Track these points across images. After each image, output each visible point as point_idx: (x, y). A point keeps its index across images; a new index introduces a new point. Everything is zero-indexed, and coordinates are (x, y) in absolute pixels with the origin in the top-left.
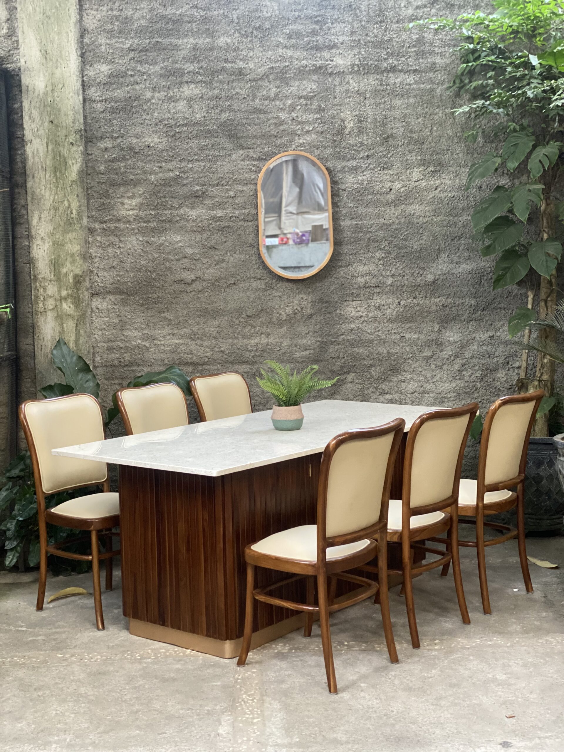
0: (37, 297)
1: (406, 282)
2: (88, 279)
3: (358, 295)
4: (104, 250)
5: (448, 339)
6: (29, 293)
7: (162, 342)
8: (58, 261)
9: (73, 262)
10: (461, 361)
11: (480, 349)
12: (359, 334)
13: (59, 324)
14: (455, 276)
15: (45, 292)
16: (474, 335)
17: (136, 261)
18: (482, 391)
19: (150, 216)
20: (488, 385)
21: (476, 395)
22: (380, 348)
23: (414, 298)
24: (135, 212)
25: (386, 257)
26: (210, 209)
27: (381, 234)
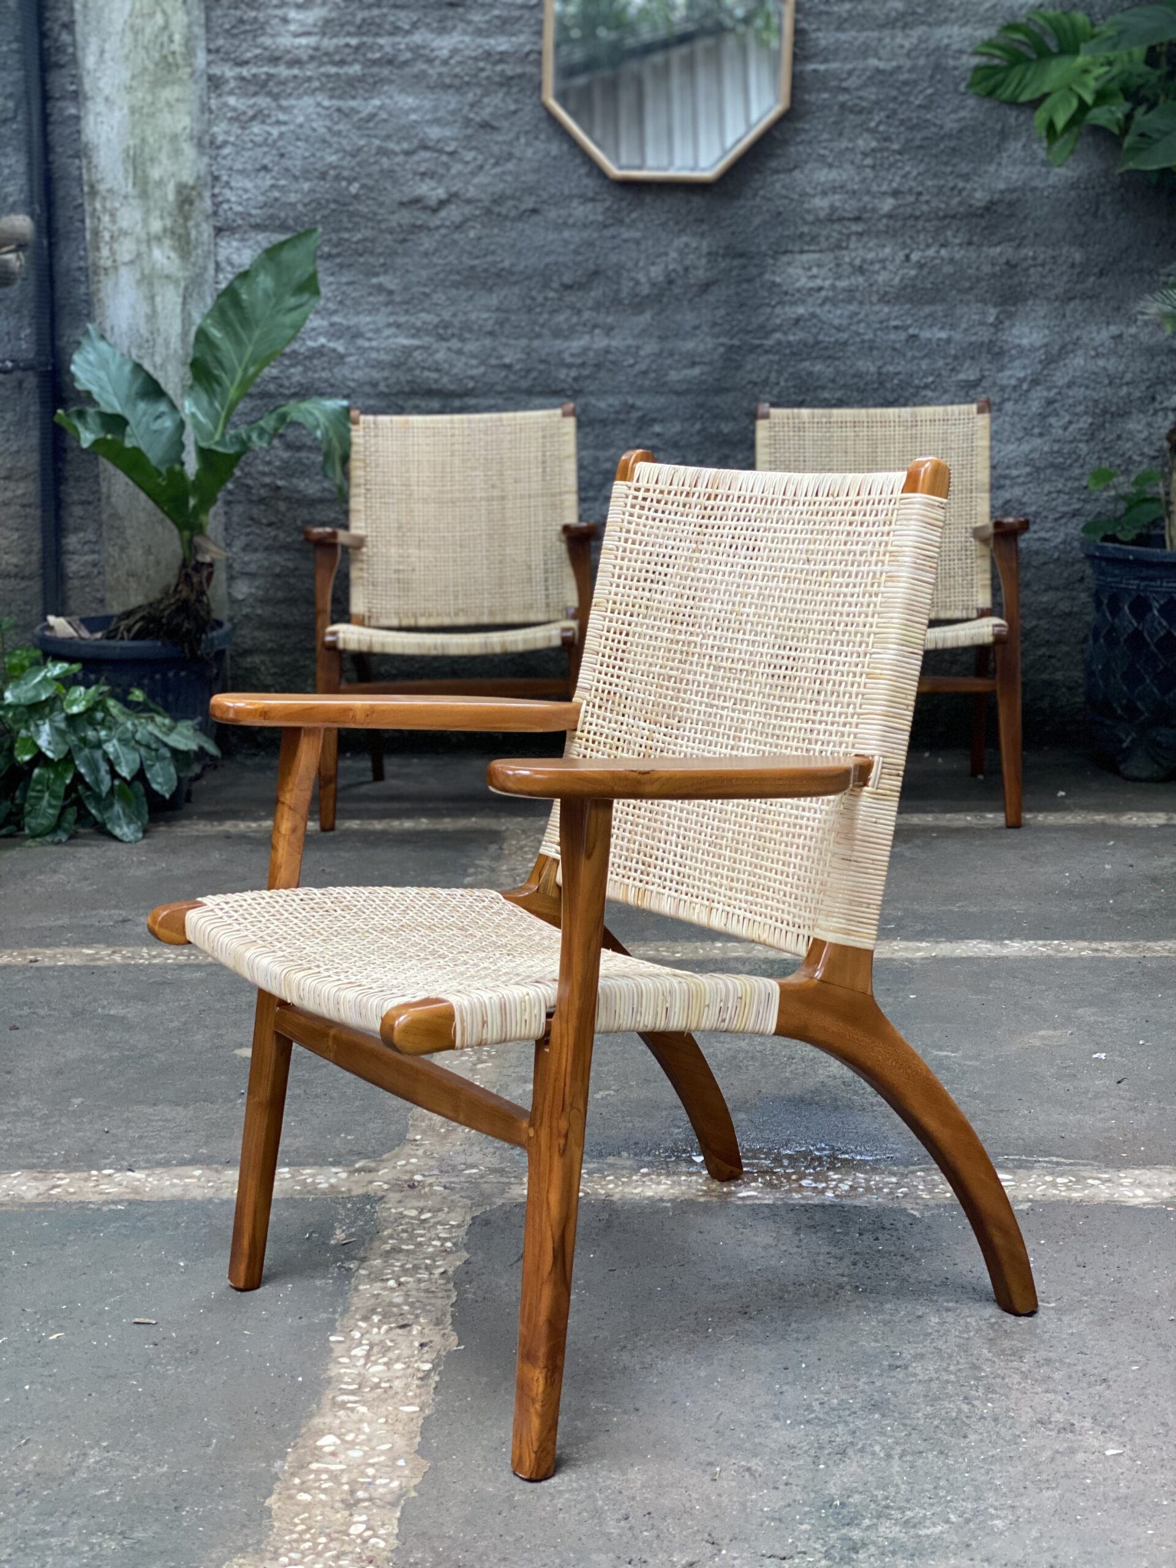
0: (96, 233)
1: (925, 208)
2: (207, 194)
3: (814, 239)
4: (243, 128)
5: (1017, 341)
6: (78, 224)
7: (374, 344)
8: (142, 151)
9: (177, 152)
10: (1045, 393)
11: (1092, 366)
12: (814, 330)
13: (145, 297)
14: (1038, 193)
15: (114, 221)
16: (1077, 333)
17: (313, 155)
18: (1093, 461)
19: (347, 50)
20: (1106, 449)
21: (1077, 471)
22: (860, 363)
23: (942, 246)
24: (312, 41)
25: (881, 150)
26: (479, 32)
27: (871, 93)
